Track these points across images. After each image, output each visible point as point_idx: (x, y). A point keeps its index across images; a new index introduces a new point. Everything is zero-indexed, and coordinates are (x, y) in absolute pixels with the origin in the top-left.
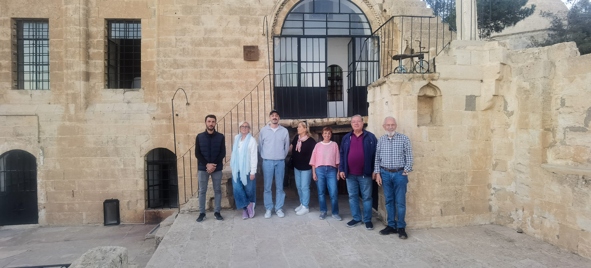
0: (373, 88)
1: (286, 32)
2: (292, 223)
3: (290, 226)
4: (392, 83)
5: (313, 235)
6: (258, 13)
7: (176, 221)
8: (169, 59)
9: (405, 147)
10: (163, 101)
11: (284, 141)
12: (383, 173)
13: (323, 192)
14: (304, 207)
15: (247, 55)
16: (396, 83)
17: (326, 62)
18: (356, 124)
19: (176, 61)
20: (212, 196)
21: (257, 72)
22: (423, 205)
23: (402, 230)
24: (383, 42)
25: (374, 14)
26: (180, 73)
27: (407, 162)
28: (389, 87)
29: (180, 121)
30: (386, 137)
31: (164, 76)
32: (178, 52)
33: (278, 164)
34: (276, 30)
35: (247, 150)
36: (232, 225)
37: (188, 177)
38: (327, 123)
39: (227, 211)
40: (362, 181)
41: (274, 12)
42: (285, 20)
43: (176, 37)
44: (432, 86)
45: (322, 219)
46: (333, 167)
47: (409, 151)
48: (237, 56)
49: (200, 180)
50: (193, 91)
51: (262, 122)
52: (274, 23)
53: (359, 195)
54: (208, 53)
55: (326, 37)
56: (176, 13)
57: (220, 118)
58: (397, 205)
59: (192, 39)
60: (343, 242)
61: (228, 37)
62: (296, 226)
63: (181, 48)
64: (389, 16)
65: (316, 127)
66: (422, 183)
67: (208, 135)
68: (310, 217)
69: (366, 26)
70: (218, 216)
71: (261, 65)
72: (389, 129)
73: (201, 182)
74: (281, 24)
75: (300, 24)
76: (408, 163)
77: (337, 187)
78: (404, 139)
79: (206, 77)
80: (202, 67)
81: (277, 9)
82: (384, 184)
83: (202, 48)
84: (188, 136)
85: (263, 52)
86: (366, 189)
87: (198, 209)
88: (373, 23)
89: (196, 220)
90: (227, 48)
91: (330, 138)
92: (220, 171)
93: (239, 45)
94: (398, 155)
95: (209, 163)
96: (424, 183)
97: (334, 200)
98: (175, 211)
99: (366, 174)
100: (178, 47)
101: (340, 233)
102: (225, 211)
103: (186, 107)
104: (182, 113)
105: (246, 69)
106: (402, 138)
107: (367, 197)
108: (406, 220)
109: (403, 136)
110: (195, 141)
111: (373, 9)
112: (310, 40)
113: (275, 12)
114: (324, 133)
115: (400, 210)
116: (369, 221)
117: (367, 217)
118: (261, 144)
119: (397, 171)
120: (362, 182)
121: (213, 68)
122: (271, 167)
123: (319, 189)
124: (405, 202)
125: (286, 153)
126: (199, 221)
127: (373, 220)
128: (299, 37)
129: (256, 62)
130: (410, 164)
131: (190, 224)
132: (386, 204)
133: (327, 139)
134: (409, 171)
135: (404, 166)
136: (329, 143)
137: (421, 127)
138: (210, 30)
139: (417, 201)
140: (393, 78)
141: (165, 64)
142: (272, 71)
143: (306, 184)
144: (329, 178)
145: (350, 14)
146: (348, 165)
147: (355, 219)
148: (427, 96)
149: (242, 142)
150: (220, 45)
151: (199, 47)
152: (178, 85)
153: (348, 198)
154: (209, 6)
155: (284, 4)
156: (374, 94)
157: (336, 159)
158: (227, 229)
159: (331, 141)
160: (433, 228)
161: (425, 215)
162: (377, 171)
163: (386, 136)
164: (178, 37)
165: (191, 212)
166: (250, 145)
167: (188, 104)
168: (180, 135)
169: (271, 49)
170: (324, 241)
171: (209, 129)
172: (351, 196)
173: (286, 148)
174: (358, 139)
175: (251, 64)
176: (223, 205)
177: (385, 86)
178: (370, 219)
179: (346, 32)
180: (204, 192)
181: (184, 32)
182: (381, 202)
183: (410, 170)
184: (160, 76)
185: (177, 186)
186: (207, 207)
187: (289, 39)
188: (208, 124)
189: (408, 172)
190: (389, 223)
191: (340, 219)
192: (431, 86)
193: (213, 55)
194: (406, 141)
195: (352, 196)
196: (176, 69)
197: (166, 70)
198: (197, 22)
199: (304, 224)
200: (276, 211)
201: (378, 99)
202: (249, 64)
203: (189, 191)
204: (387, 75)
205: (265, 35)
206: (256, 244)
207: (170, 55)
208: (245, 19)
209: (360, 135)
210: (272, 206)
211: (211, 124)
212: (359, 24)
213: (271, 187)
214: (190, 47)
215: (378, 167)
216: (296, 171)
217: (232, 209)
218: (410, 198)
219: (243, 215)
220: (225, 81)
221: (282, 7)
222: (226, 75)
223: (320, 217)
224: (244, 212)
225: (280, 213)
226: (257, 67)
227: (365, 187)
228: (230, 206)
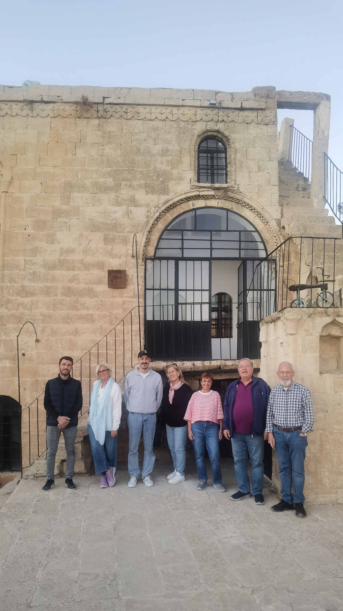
0: (266, 325)
1: (161, 253)
2: (162, 494)
3: (159, 498)
4: (287, 320)
5: (187, 511)
6: (126, 230)
7: (17, 488)
8: (15, 284)
9: (303, 401)
10: (7, 337)
11: (155, 390)
12: (276, 432)
13: (201, 454)
14: (178, 473)
15: (112, 281)
16: (292, 320)
17: (210, 290)
18: (244, 369)
19: (25, 288)
20: (63, 458)
21: (124, 302)
22: (327, 474)
23: (300, 505)
24: (281, 267)
25: (270, 231)
26: (29, 303)
27: (306, 419)
28: (284, 324)
29: (27, 362)
30: (280, 387)
31: (10, 306)
32: (27, 277)
33: (147, 418)
34: (148, 250)
35: (109, 399)
36: (86, 495)
37: (34, 433)
38: (209, 367)
39: (82, 478)
40: (250, 441)
41: (146, 229)
42: (160, 239)
43: (25, 258)
44: (339, 324)
45: (200, 489)
46: (213, 422)
47: (308, 406)
48: (99, 282)
49: (50, 438)
50: (44, 325)
51: (128, 364)
52: (146, 243)
53: (247, 460)
54: (64, 278)
55: (210, 260)
56: (25, 229)
57: (77, 358)
58: (294, 474)
59: (44, 261)
60: (224, 520)
61: (90, 259)
62: (167, 498)
63: (31, 271)
64: (288, 234)
65: (195, 372)
66: (326, 446)
67: (61, 381)
68: (185, 486)
69: (261, 246)
70: (70, 484)
71: (130, 293)
72: (283, 377)
73: (50, 440)
74: (154, 243)
75: (178, 244)
76: (307, 421)
77: (219, 448)
78: (303, 390)
79: (60, 307)
80: (56, 295)
81: (150, 225)
82: (278, 446)
83: (57, 272)
84: (37, 380)
85: (132, 278)
86: (256, 452)
87: (45, 474)
88: (269, 243)
89: (42, 489)
90: (88, 272)
91: (210, 387)
92: (75, 427)
93: (103, 269)
94: (294, 411)
95: (61, 416)
96: (328, 446)
97: (215, 465)
98: (17, 475)
99: (255, 432)
100: (27, 270)
101: (222, 508)
102: (79, 477)
103: (35, 345)
104: (29, 352)
105: (110, 298)
106: (301, 390)
107: (257, 463)
108: (305, 492)
109: (301, 387)
110: (45, 387)
111: (269, 225)
112: (190, 263)
113: (148, 229)
114: (203, 381)
115: (297, 480)
116: (258, 493)
117: (256, 489)
118: (127, 393)
119: (293, 431)
120: (251, 443)
121: (70, 297)
122: (138, 423)
123: (196, 451)
124: (303, 471)
125: (158, 404)
126: (46, 490)
127: (265, 491)
128: (177, 260)
129: (123, 290)
130: (309, 422)
131: (34, 493)
132: (280, 472)
133: (206, 388)
134: (308, 431)
135: (302, 425)
136: (209, 393)
137: (324, 375)
138: (68, 250)
139: (319, 469)
140: (289, 313)
141: (11, 291)
142: (142, 300)
143: (181, 444)
144: (209, 436)
145: (240, 232)
146: (233, 421)
147: (241, 491)
148: (332, 336)
149: (102, 390)
150: (80, 269)
151: (53, 270)
152: (26, 318)
153: (233, 463)
154: (67, 220)
155: (159, 219)
156: (267, 332)
157: (217, 413)
158: (79, 501)
159: (212, 391)
160: (339, 504)
161: (330, 487)
162: (268, 429)
163: (281, 385)
164: (28, 259)
165: (36, 477)
166: (112, 393)
167: (37, 341)
168: (27, 380)
169: (141, 274)
170: (200, 519)
171: (62, 374)
172: (236, 462)
173: (158, 399)
174: (245, 388)
175: (116, 292)
176: (76, 470)
177: (279, 323)
178: (261, 491)
179: (236, 254)
180: (54, 453)
181: (35, 251)
182: (275, 469)
183: (310, 431)
184: (4, 306)
185: (20, 444)
186: (56, 472)
187: (164, 262)
188: (62, 367)
189: (306, 433)
190: (284, 496)
191: (224, 490)
192: (337, 323)
193: (71, 281)
194: (305, 393)
195: (238, 461)
196: (24, 297)
197: (11, 298)
198: (51, 239)
199: (177, 496)
200: (142, 479)
201: (271, 338)
202: (114, 292)
203: (34, 450)
204: (282, 310)
205: (134, 257)
206: (114, 520)
207: (17, 280)
208: (110, 237)
209: (248, 383)
210: (139, 472)
211: (66, 367)
212: (251, 244)
213: (137, 448)
214: (42, 270)
215: (271, 425)
216: (169, 429)
217: (88, 474)
218: (310, 465)
219: (101, 483)
220: (84, 312)
221: (156, 222)
222: (85, 305)
223: (198, 487)
224: (102, 479)
225: (148, 482)
226: (125, 296)
227: (254, 450)
228: (86, 472)
